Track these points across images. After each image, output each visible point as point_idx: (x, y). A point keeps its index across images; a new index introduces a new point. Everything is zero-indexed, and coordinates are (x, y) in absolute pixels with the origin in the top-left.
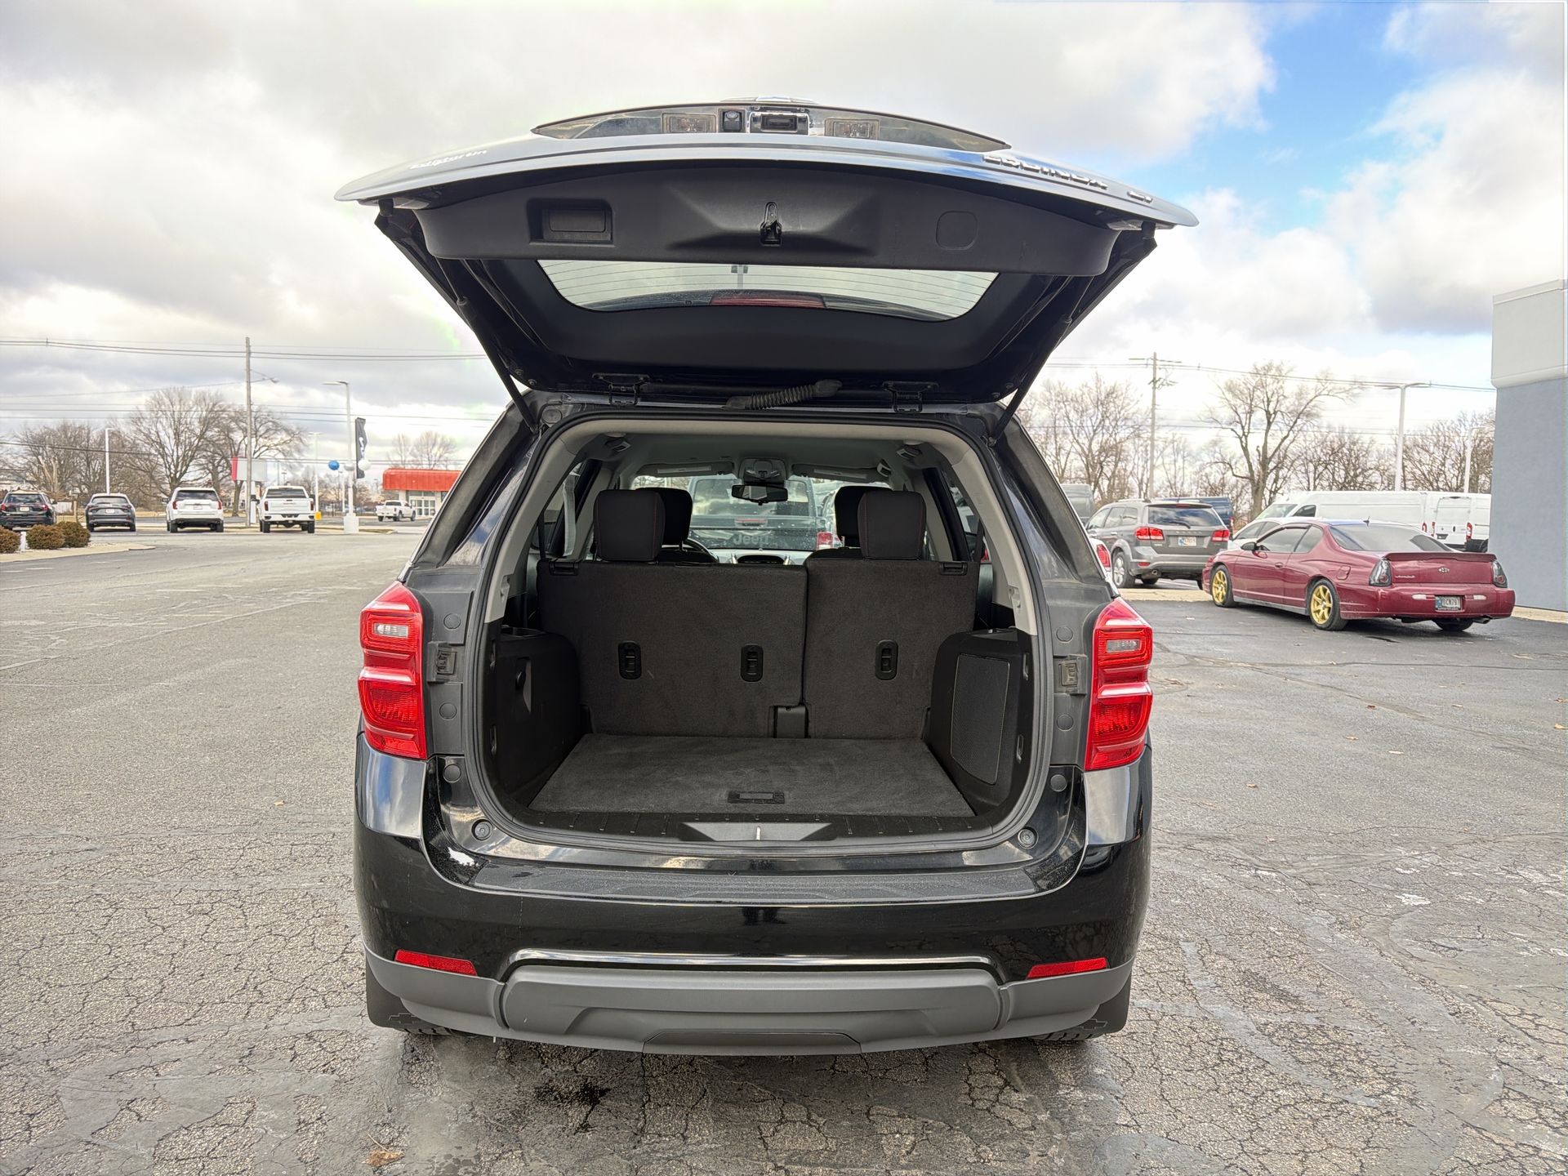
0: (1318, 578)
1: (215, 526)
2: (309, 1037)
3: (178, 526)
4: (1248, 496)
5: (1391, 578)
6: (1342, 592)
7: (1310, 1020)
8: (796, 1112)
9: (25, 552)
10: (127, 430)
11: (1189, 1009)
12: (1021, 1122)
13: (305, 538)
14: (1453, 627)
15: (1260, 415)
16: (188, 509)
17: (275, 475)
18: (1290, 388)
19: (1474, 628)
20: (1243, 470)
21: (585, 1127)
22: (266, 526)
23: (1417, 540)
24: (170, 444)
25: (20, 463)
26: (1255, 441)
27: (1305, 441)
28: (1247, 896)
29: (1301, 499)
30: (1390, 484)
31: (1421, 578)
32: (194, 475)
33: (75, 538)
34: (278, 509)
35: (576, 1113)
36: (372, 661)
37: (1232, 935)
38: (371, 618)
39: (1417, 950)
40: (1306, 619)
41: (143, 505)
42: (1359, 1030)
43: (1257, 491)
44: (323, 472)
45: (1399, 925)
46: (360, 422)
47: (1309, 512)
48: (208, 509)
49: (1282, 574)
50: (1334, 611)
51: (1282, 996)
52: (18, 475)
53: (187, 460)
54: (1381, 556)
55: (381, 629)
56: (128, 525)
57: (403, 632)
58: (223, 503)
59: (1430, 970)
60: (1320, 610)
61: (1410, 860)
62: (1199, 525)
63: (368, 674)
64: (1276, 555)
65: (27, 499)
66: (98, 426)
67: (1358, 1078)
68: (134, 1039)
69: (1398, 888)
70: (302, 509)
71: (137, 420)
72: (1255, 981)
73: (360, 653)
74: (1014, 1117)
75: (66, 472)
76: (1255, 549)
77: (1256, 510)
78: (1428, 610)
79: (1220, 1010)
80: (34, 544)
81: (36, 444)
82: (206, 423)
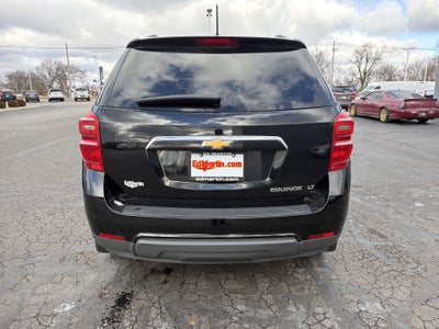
0: (383, 107)
1: (62, 100)
2: (82, 253)
3: (51, 100)
4: (360, 84)
5: (405, 107)
6: (390, 111)
7: (391, 244)
8: (231, 276)
9: (8, 108)
10: (35, 72)
11: (352, 240)
12: (302, 278)
13: (88, 103)
14: (422, 121)
15: (364, 59)
16: (53, 95)
17: (78, 85)
18: (374, 50)
19: (429, 121)
20: (358, 76)
21: (165, 282)
22: (76, 99)
23: (413, 95)
24: (48, 76)
25: (6, 83)
26: (363, 67)
27: (377, 67)
28: (368, 204)
29: (376, 84)
30: (402, 79)
31: (414, 106)
32: (55, 85)
33: (22, 104)
34: (79, 94)
35: (163, 278)
36: (84, 138)
37: (364, 217)
38: (82, 123)
39: (421, 220)
40: (379, 120)
41: (41, 94)
42: (407, 247)
43: (363, 83)
44: (92, 83)
45: (415, 213)
46: (101, 68)
47: (379, 88)
48: (60, 95)
49: (372, 106)
50: (387, 117)
51: (381, 236)
52: (7, 86)
53: (53, 81)
54: (402, 100)
55: (86, 127)
56: (38, 100)
57: (93, 128)
58: (64, 92)
59: (427, 227)
60: (383, 117)
61: (417, 193)
62: (347, 93)
63: (83, 142)
64: (370, 101)
65: (8, 93)
66: (27, 72)
67: (407, 263)
68: (28, 255)
69: (414, 201)
70: (86, 94)
71: (37, 69)
72: (372, 231)
73: (80, 136)
74: (300, 276)
75: (20, 85)
76: (364, 99)
77: (362, 88)
78: (415, 116)
79: (362, 241)
80: (10, 106)
81: (10, 77)
82: (58, 70)
